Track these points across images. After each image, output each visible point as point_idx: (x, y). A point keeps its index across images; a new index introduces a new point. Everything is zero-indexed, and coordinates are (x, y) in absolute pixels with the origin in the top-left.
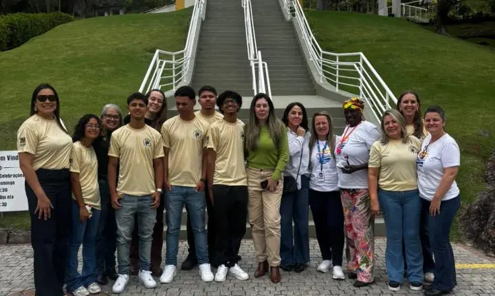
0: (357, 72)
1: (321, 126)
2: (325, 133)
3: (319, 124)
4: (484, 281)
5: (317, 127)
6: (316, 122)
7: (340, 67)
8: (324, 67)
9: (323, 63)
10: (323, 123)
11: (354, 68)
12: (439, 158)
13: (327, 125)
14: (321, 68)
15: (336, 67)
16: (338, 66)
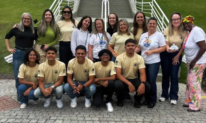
0: (150, 7)
1: (99, 25)
2: (101, 29)
3: (98, 24)
4: (203, 104)
5: (97, 26)
6: (96, 24)
7: (144, 4)
8: (137, 6)
9: (137, 3)
10: (100, 24)
11: (150, 5)
12: (158, 42)
13: (102, 25)
14: (135, 6)
15: (142, 5)
16: (142, 4)
